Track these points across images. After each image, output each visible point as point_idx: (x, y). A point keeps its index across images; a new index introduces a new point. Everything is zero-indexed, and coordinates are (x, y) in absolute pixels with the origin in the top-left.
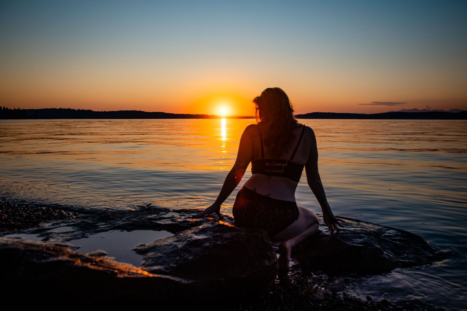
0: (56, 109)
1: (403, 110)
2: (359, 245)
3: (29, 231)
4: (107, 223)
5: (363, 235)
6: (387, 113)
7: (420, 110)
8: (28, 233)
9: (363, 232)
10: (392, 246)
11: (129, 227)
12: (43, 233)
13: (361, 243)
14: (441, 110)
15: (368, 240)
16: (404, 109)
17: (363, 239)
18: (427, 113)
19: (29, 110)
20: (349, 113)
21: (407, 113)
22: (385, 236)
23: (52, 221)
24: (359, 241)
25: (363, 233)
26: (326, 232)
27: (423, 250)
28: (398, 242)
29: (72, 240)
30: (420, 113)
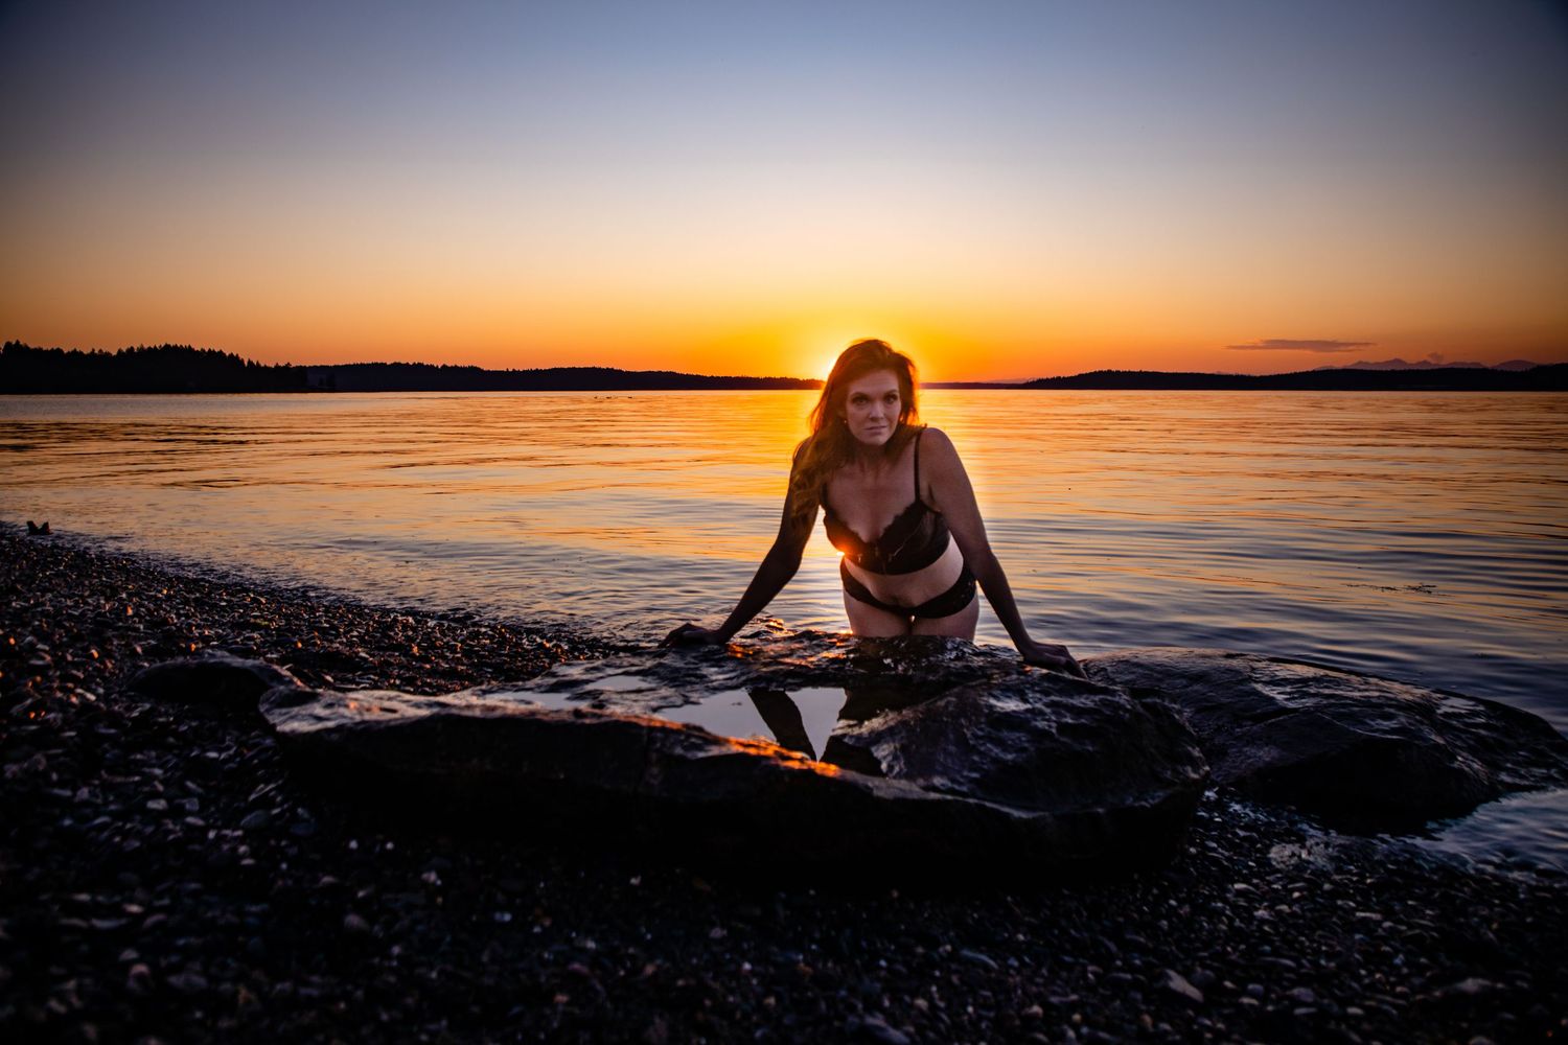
0: (383, 365)
1: (1360, 363)
2: (1389, 737)
3: (539, 686)
4: (725, 669)
5: (1392, 710)
6: (1314, 372)
7: (1411, 364)
8: (537, 690)
9: (1389, 702)
10: (1472, 742)
11: (790, 681)
12: (579, 690)
13: (1393, 731)
14: (1472, 364)
15: (1410, 724)
16: (1364, 360)
17: (1395, 722)
18: (1432, 370)
19: (315, 367)
20: (1202, 372)
21: (1371, 371)
22: (1446, 715)
23: (580, 662)
24: (1387, 726)
25: (1390, 706)
26: (1286, 700)
27: (1554, 755)
28: (1483, 732)
29: (664, 710)
30: (1410, 371)
